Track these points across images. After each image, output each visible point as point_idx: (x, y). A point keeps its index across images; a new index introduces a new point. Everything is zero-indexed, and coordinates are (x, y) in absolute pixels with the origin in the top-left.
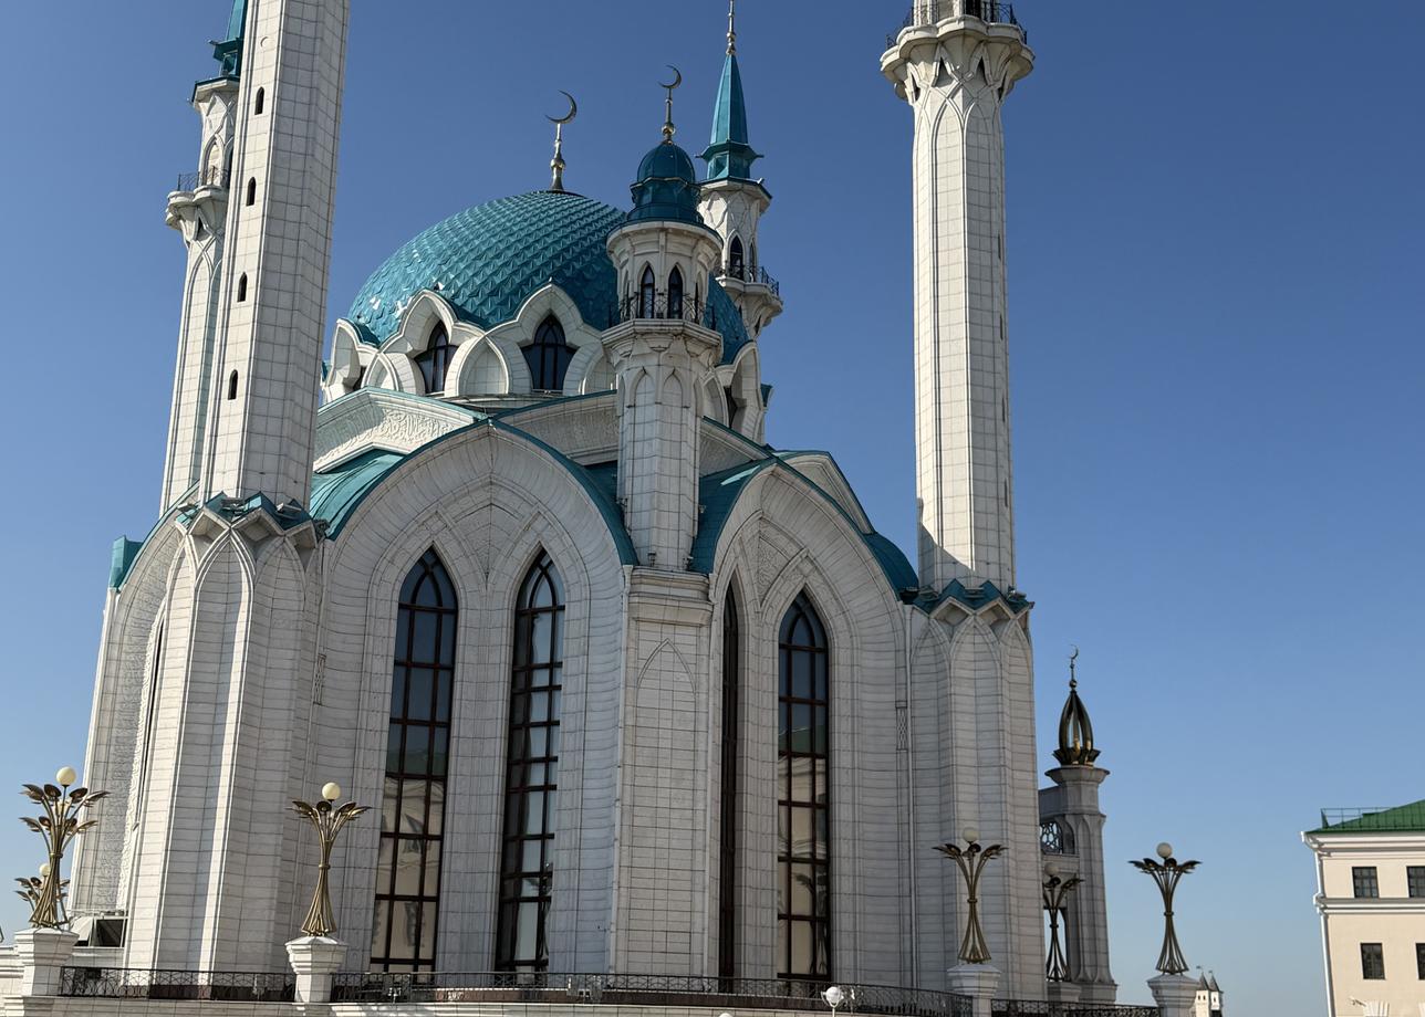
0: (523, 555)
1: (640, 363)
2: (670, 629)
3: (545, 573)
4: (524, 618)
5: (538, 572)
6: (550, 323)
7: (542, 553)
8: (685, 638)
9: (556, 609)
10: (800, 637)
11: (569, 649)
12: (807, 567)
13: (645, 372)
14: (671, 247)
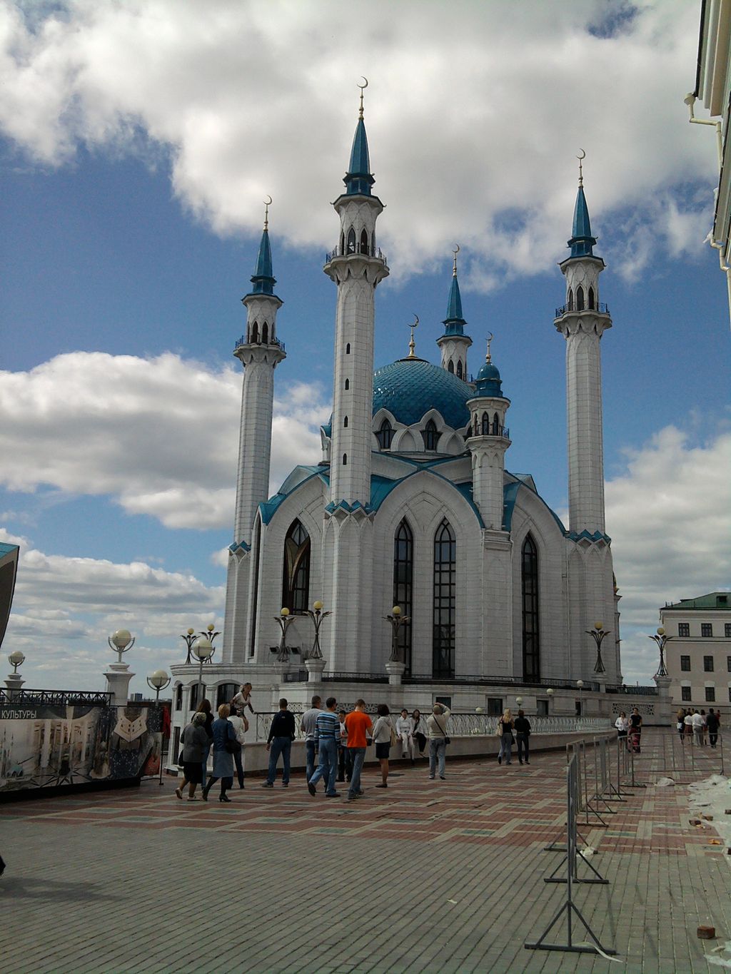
0: (438, 520)
1: (484, 451)
2: (497, 552)
3: (446, 527)
4: (438, 543)
5: (442, 527)
6: (431, 423)
7: (445, 518)
8: (502, 555)
9: (452, 542)
10: (528, 550)
11: (458, 557)
12: (531, 524)
13: (485, 454)
14: (495, 407)
